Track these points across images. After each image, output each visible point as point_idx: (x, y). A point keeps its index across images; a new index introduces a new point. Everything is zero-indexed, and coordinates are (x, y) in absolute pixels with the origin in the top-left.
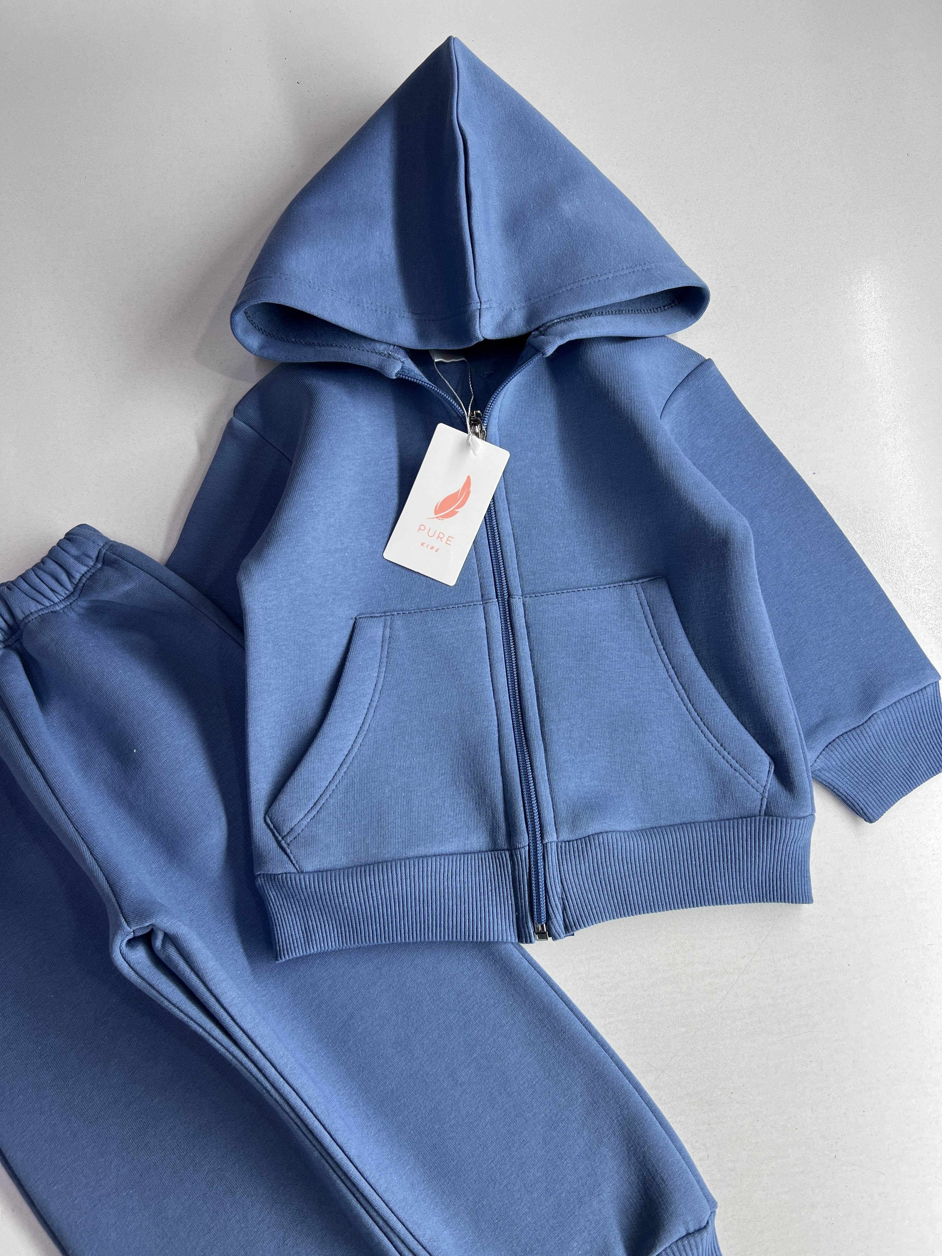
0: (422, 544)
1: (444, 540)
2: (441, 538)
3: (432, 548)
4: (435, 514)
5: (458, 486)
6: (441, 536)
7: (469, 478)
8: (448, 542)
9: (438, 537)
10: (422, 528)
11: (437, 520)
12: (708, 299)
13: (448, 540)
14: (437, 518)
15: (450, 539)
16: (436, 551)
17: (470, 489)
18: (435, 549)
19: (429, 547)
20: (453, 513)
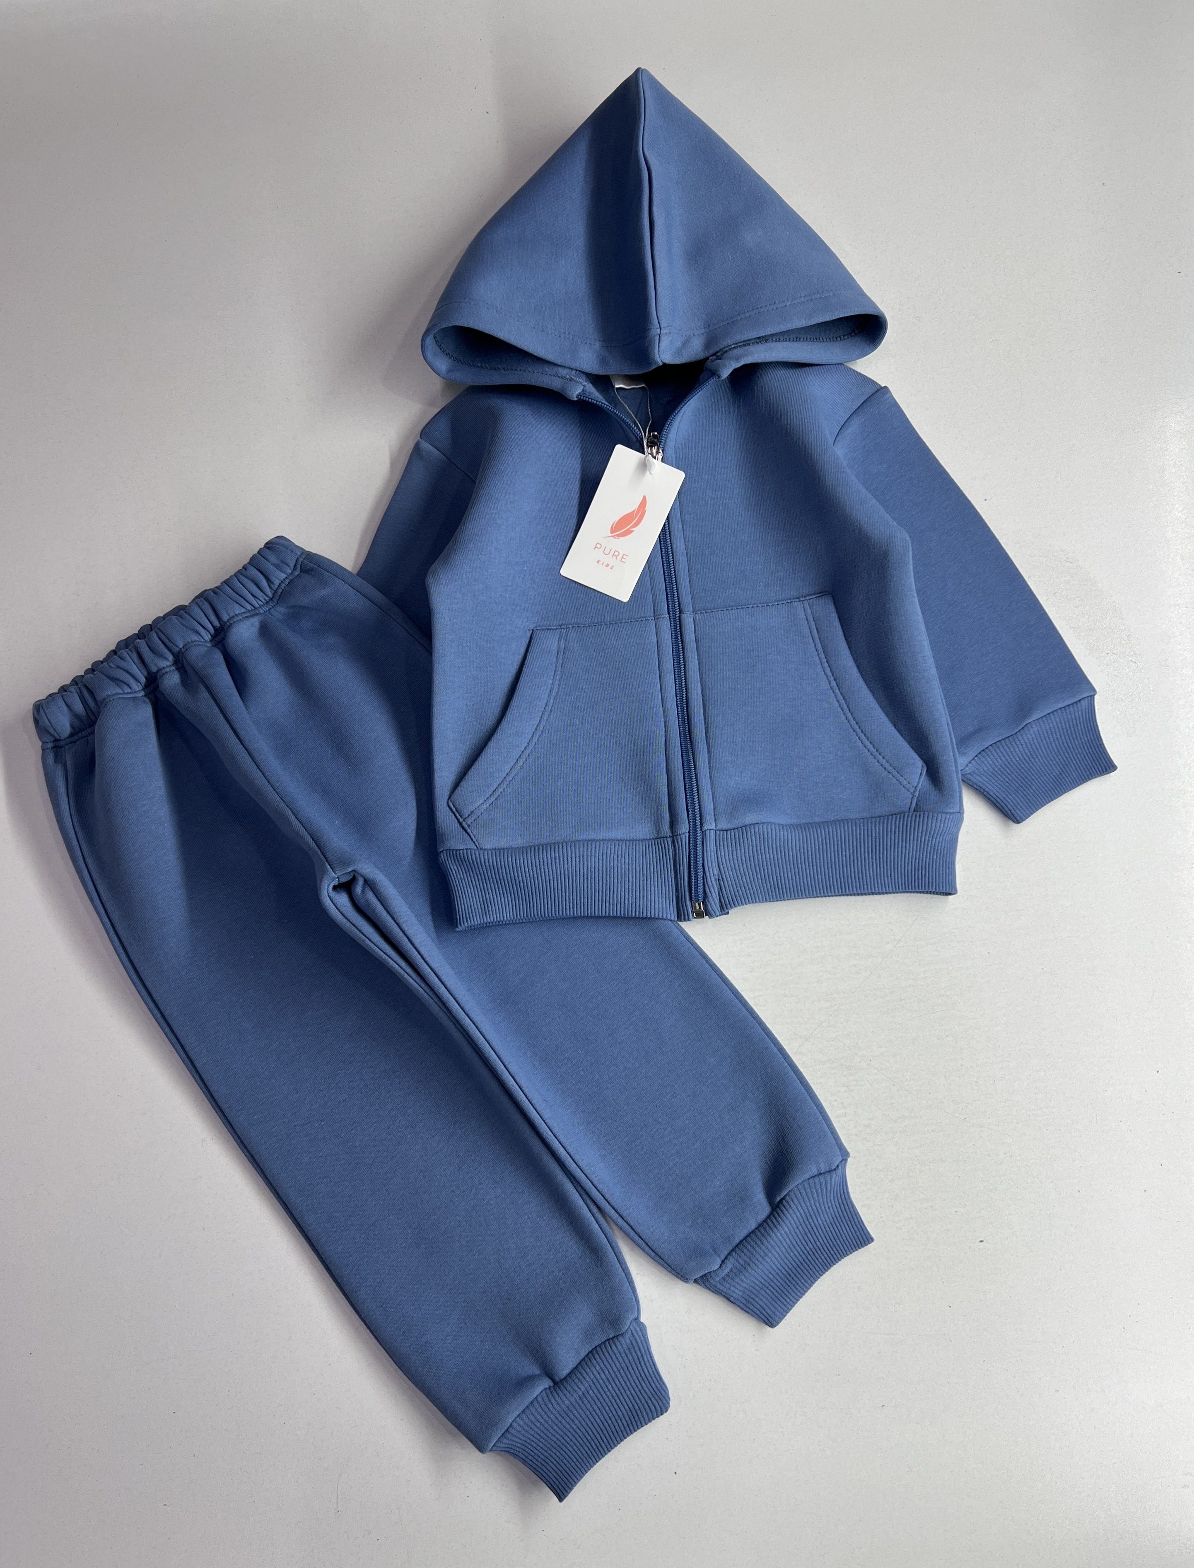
0: (598, 562)
1: (619, 558)
2: (616, 556)
3: (607, 565)
4: (611, 533)
5: (634, 506)
6: (616, 554)
7: (644, 497)
8: (623, 560)
9: (614, 555)
10: (598, 546)
11: (613, 539)
12: (886, 328)
13: (622, 558)
14: (613, 536)
15: (625, 557)
16: (611, 568)
17: (646, 508)
18: (610, 567)
19: (605, 564)
20: (629, 532)
